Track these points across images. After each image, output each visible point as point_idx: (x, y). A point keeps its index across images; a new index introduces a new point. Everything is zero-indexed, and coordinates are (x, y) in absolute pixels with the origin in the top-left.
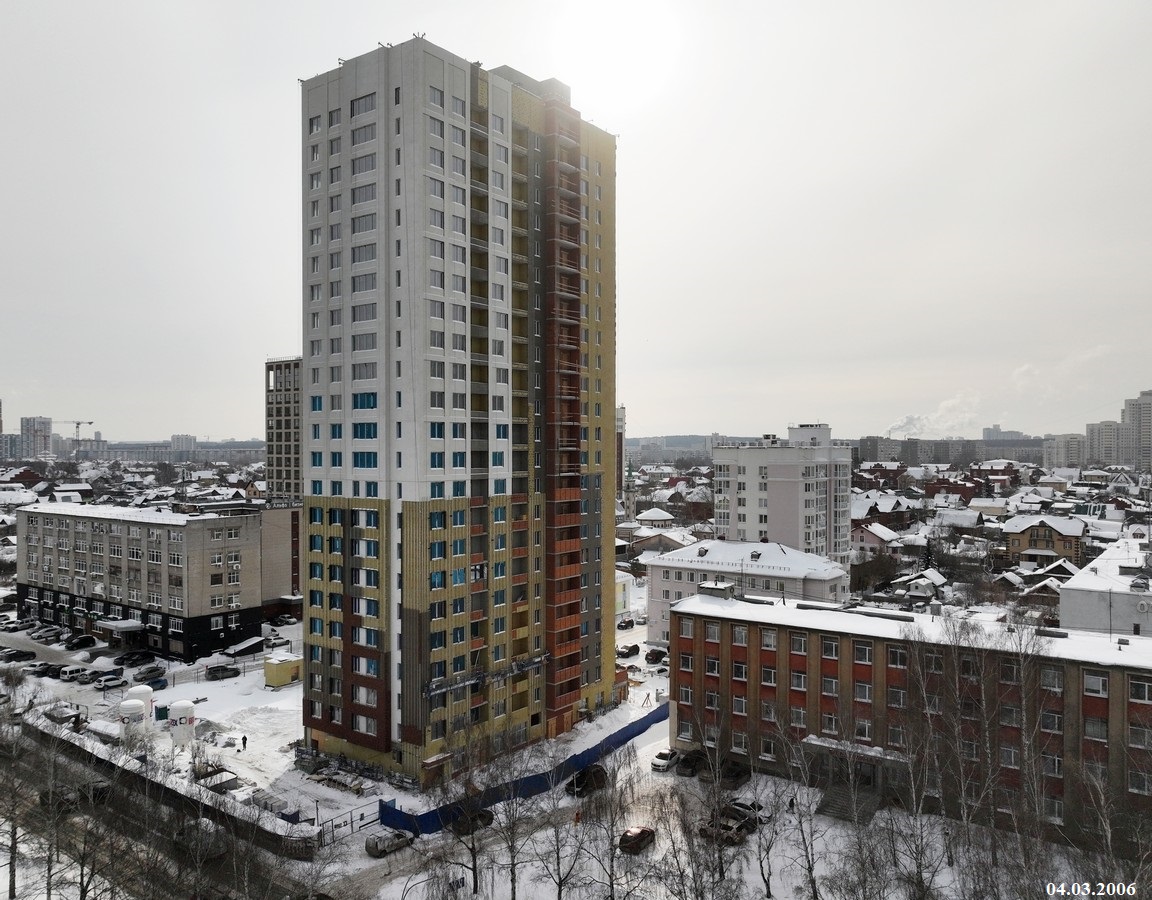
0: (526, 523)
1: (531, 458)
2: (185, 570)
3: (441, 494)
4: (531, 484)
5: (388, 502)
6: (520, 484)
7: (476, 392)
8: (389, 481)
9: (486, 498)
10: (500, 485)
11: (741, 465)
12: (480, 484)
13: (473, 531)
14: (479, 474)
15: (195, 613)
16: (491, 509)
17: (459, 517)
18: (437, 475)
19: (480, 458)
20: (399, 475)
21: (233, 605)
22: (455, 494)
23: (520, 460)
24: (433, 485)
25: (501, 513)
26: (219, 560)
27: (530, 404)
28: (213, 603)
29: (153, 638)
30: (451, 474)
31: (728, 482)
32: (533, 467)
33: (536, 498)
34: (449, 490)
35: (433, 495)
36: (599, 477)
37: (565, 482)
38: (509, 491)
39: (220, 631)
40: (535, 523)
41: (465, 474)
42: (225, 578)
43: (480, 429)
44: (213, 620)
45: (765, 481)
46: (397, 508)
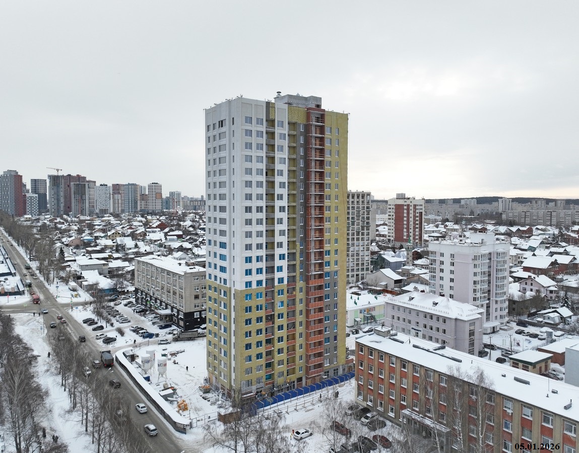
0: (295, 295)
1: (298, 267)
2: (184, 293)
3: (250, 286)
4: (298, 278)
5: (230, 288)
6: (292, 279)
7: (269, 241)
8: (230, 280)
9: (273, 286)
10: (281, 280)
11: (442, 252)
12: (270, 281)
13: (266, 300)
14: (270, 276)
15: (188, 311)
16: (276, 290)
17: (259, 295)
18: (248, 278)
19: (270, 270)
20: (234, 278)
21: (203, 308)
22: (257, 285)
23: (292, 268)
24: (246, 283)
25: (281, 292)
26: (198, 289)
27: (297, 243)
28: (195, 306)
29: (175, 318)
30: (254, 278)
31: (435, 260)
32: (299, 270)
33: (300, 284)
34: (254, 285)
35: (246, 287)
36: (336, 272)
37: (317, 277)
38: (286, 282)
39: (198, 318)
40: (300, 296)
41: (263, 277)
42: (200, 297)
43: (271, 257)
44: (195, 314)
45: (453, 261)
46: (233, 292)
